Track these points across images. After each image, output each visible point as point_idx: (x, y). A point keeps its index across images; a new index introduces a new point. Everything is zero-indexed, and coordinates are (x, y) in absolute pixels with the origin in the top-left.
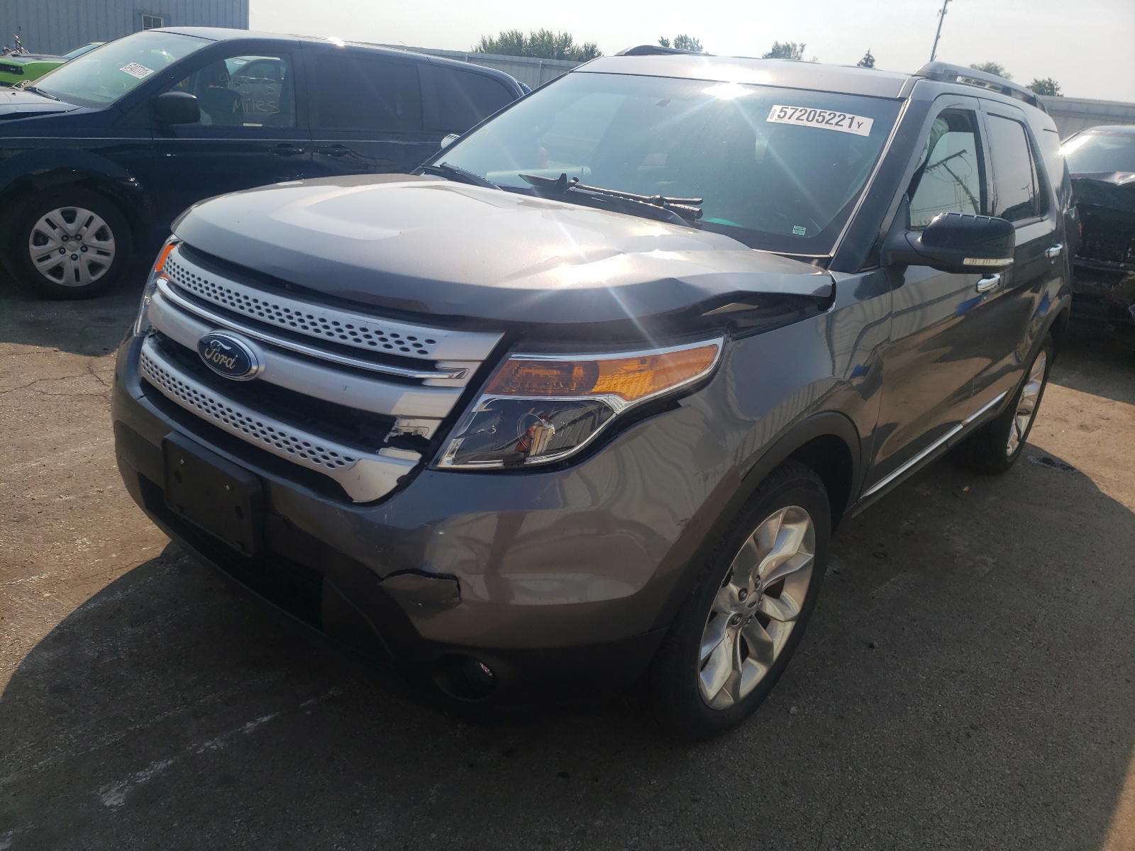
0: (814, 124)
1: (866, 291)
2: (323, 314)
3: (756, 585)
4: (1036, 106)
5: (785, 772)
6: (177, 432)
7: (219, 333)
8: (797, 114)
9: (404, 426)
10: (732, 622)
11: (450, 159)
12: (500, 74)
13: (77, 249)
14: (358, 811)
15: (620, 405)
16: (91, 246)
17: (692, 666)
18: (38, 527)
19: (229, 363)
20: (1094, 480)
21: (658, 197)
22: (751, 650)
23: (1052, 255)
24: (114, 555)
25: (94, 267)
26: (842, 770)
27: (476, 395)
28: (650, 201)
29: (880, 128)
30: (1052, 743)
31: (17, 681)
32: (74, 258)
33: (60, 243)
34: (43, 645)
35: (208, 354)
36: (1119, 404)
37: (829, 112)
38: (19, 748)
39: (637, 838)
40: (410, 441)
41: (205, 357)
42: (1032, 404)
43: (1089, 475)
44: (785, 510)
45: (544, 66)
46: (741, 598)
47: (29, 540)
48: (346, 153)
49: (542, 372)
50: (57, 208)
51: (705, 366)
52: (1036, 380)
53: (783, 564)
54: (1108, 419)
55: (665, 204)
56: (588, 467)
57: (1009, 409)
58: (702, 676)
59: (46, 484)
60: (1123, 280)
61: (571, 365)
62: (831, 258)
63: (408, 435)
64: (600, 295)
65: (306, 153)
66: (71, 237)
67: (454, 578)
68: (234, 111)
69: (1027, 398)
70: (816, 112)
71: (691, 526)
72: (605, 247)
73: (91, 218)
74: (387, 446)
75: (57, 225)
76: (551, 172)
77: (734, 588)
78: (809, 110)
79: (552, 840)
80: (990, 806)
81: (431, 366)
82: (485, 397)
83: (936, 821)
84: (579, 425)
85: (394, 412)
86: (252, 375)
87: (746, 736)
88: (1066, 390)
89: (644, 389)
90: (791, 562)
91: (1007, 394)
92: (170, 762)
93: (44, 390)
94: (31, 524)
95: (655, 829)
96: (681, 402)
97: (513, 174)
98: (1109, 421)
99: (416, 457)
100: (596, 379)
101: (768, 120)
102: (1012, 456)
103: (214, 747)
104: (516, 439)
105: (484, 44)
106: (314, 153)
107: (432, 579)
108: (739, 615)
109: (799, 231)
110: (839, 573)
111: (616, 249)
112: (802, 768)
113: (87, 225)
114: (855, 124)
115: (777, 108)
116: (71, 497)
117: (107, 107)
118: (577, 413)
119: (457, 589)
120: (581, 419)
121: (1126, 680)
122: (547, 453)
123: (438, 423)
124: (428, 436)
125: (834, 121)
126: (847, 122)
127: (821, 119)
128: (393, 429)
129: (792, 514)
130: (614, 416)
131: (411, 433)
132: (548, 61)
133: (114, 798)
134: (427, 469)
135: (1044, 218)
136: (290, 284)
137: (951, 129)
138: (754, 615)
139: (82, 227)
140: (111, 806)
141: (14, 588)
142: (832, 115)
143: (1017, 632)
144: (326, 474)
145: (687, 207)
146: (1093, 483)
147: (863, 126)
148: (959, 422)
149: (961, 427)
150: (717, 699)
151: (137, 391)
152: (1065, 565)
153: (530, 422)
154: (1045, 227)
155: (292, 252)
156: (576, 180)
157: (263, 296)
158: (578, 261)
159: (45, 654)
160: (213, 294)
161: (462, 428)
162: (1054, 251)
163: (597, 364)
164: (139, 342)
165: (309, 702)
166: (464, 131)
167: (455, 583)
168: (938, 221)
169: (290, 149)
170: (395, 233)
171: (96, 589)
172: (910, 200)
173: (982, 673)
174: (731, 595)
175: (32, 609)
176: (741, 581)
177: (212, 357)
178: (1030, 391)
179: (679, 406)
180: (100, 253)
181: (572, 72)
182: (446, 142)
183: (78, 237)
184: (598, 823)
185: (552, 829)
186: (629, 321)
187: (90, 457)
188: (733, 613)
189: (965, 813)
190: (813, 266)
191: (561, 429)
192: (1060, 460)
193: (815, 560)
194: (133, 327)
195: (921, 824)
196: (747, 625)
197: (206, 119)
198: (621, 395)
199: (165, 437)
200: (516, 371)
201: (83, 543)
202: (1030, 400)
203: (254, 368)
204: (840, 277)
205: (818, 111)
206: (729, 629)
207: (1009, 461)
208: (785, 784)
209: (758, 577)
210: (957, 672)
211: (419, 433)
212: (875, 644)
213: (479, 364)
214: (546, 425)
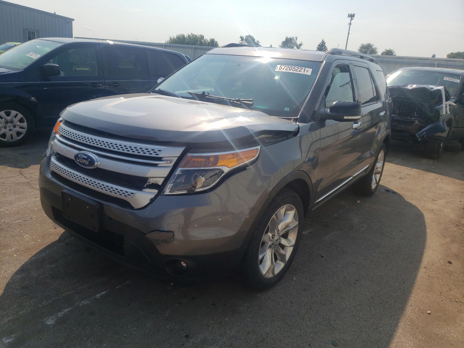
0: (292, 71)
1: (312, 129)
2: (120, 143)
3: (278, 233)
4: (373, 62)
5: (291, 299)
6: (67, 189)
7: (82, 152)
8: (286, 68)
9: (151, 181)
10: (270, 247)
11: (161, 87)
12: (178, 53)
13: (11, 127)
14: (140, 320)
15: (226, 170)
16: (17, 126)
17: (257, 262)
18: (8, 232)
19: (87, 162)
20: (404, 197)
21: (238, 99)
22: (278, 257)
23: (381, 115)
24: (40, 241)
25: (18, 134)
26: (311, 297)
27: (177, 168)
28: (235, 100)
29: (314, 72)
30: (384, 284)
31: (8, 286)
32: (10, 130)
33: (4, 125)
34: (17, 273)
35: (78, 160)
36: (414, 169)
37: (297, 67)
38: (12, 308)
39: (240, 323)
40: (154, 186)
41: (77, 161)
42: (380, 170)
43: (402, 195)
44: (286, 206)
45: (195, 48)
46: (273, 238)
47: (5, 237)
48: (119, 85)
49: (199, 160)
50: (3, 111)
51: (254, 156)
52: (381, 161)
53: (287, 226)
54: (410, 175)
55: (240, 101)
56: (217, 190)
57: (371, 171)
58: (260, 266)
59: (9, 216)
60: (414, 124)
61: (209, 157)
62: (298, 118)
63: (153, 184)
64: (218, 133)
65: (103, 86)
66: (9, 122)
67: (172, 232)
68: (73, 70)
69: (378, 167)
70: (292, 67)
71: (252, 209)
72: (219, 117)
73: (17, 114)
74: (145, 188)
75: (3, 117)
76: (200, 90)
77: (270, 234)
78: (290, 66)
79: (210, 325)
80: (361, 305)
81: (160, 159)
82: (180, 169)
83: (343, 310)
84: (213, 178)
85: (148, 176)
86: (95, 166)
87: (278, 288)
88: (395, 165)
89: (235, 165)
90: (290, 225)
91: (369, 166)
92: (70, 309)
93: (3, 182)
94: (5, 231)
95: (246, 320)
96: (246, 168)
97: (185, 92)
98: (410, 176)
99: (156, 191)
100: (218, 161)
101: (276, 70)
102: (374, 189)
103: (86, 303)
104: (191, 184)
105: (171, 39)
106: (106, 86)
107: (164, 232)
108: (273, 244)
109: (287, 109)
110: (311, 233)
111: (222, 117)
112: (298, 297)
113: (15, 117)
114: (306, 71)
115: (279, 66)
116: (20, 221)
117: (22, 70)
118: (212, 173)
119: (173, 236)
120: (214, 175)
121: (410, 262)
122: (202, 187)
123: (164, 179)
124: (160, 184)
125: (298, 70)
126: (303, 70)
127: (294, 69)
128: (148, 182)
129: (288, 208)
130: (225, 173)
131: (154, 183)
132: (196, 46)
133: (50, 322)
134: (161, 195)
135: (378, 102)
136: (107, 133)
137: (341, 72)
138: (278, 244)
139: (13, 117)
140: (50, 325)
141: (2, 254)
142: (298, 68)
143: (374, 249)
144: (124, 199)
145: (248, 102)
146: (403, 198)
147: (309, 72)
148: (351, 176)
149: (352, 178)
150: (266, 274)
151: (49, 176)
152: (391, 226)
153: (196, 177)
154: (378, 105)
155: (109, 122)
156: (208, 94)
157: (98, 138)
158: (210, 121)
159: (18, 276)
160: (79, 139)
161: (172, 180)
162: (382, 114)
163: (218, 157)
164: (50, 158)
165: (119, 286)
166: (166, 76)
167: (172, 233)
168: (335, 104)
169: (96, 85)
170: (144, 114)
171: (34, 253)
172: (326, 97)
173: (361, 263)
174: (269, 237)
175: (10, 261)
176: (272, 231)
177: (80, 161)
178: (379, 165)
179: (246, 169)
180: (21, 128)
181: (205, 54)
182: (159, 81)
183: (12, 122)
184: (226, 319)
185: (210, 322)
186: (227, 141)
187: (25, 206)
188: (270, 243)
189: (353, 307)
190: (292, 121)
191: (206, 179)
192: (392, 190)
193: (299, 224)
194: (46, 152)
195: (338, 312)
196: (276, 248)
197: (62, 74)
198: (227, 166)
199: (63, 191)
200: (190, 160)
201: (27, 237)
202: (380, 168)
203: (96, 164)
204: (301, 125)
205: (293, 67)
206: (269, 249)
207: (373, 191)
208: (292, 303)
209: (279, 230)
210: (352, 263)
211: (157, 183)
212: (324, 256)
213: (177, 158)
214: (202, 178)
